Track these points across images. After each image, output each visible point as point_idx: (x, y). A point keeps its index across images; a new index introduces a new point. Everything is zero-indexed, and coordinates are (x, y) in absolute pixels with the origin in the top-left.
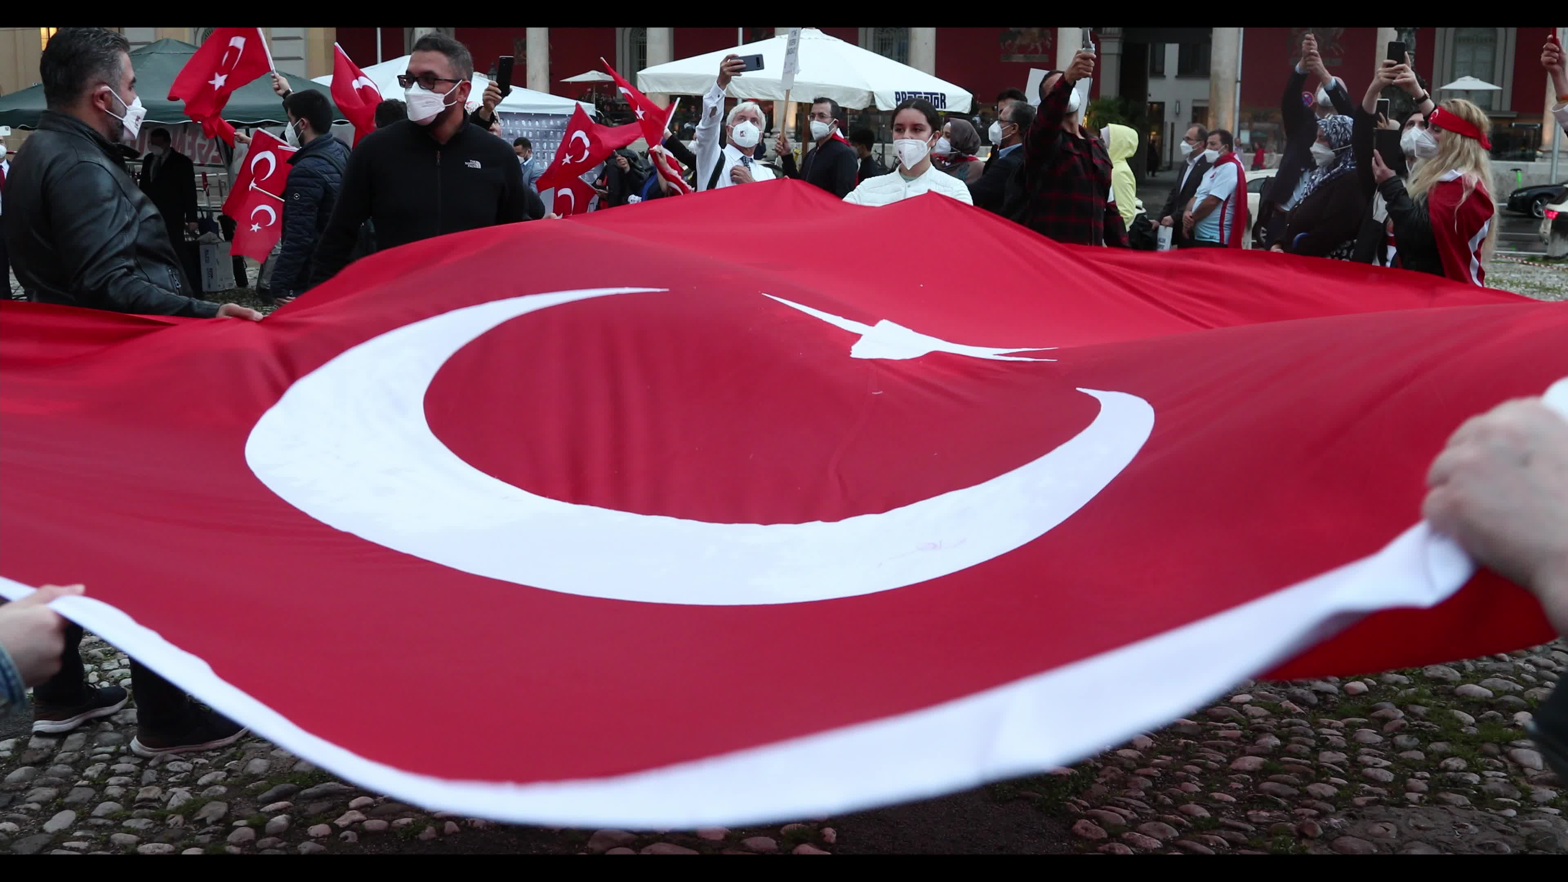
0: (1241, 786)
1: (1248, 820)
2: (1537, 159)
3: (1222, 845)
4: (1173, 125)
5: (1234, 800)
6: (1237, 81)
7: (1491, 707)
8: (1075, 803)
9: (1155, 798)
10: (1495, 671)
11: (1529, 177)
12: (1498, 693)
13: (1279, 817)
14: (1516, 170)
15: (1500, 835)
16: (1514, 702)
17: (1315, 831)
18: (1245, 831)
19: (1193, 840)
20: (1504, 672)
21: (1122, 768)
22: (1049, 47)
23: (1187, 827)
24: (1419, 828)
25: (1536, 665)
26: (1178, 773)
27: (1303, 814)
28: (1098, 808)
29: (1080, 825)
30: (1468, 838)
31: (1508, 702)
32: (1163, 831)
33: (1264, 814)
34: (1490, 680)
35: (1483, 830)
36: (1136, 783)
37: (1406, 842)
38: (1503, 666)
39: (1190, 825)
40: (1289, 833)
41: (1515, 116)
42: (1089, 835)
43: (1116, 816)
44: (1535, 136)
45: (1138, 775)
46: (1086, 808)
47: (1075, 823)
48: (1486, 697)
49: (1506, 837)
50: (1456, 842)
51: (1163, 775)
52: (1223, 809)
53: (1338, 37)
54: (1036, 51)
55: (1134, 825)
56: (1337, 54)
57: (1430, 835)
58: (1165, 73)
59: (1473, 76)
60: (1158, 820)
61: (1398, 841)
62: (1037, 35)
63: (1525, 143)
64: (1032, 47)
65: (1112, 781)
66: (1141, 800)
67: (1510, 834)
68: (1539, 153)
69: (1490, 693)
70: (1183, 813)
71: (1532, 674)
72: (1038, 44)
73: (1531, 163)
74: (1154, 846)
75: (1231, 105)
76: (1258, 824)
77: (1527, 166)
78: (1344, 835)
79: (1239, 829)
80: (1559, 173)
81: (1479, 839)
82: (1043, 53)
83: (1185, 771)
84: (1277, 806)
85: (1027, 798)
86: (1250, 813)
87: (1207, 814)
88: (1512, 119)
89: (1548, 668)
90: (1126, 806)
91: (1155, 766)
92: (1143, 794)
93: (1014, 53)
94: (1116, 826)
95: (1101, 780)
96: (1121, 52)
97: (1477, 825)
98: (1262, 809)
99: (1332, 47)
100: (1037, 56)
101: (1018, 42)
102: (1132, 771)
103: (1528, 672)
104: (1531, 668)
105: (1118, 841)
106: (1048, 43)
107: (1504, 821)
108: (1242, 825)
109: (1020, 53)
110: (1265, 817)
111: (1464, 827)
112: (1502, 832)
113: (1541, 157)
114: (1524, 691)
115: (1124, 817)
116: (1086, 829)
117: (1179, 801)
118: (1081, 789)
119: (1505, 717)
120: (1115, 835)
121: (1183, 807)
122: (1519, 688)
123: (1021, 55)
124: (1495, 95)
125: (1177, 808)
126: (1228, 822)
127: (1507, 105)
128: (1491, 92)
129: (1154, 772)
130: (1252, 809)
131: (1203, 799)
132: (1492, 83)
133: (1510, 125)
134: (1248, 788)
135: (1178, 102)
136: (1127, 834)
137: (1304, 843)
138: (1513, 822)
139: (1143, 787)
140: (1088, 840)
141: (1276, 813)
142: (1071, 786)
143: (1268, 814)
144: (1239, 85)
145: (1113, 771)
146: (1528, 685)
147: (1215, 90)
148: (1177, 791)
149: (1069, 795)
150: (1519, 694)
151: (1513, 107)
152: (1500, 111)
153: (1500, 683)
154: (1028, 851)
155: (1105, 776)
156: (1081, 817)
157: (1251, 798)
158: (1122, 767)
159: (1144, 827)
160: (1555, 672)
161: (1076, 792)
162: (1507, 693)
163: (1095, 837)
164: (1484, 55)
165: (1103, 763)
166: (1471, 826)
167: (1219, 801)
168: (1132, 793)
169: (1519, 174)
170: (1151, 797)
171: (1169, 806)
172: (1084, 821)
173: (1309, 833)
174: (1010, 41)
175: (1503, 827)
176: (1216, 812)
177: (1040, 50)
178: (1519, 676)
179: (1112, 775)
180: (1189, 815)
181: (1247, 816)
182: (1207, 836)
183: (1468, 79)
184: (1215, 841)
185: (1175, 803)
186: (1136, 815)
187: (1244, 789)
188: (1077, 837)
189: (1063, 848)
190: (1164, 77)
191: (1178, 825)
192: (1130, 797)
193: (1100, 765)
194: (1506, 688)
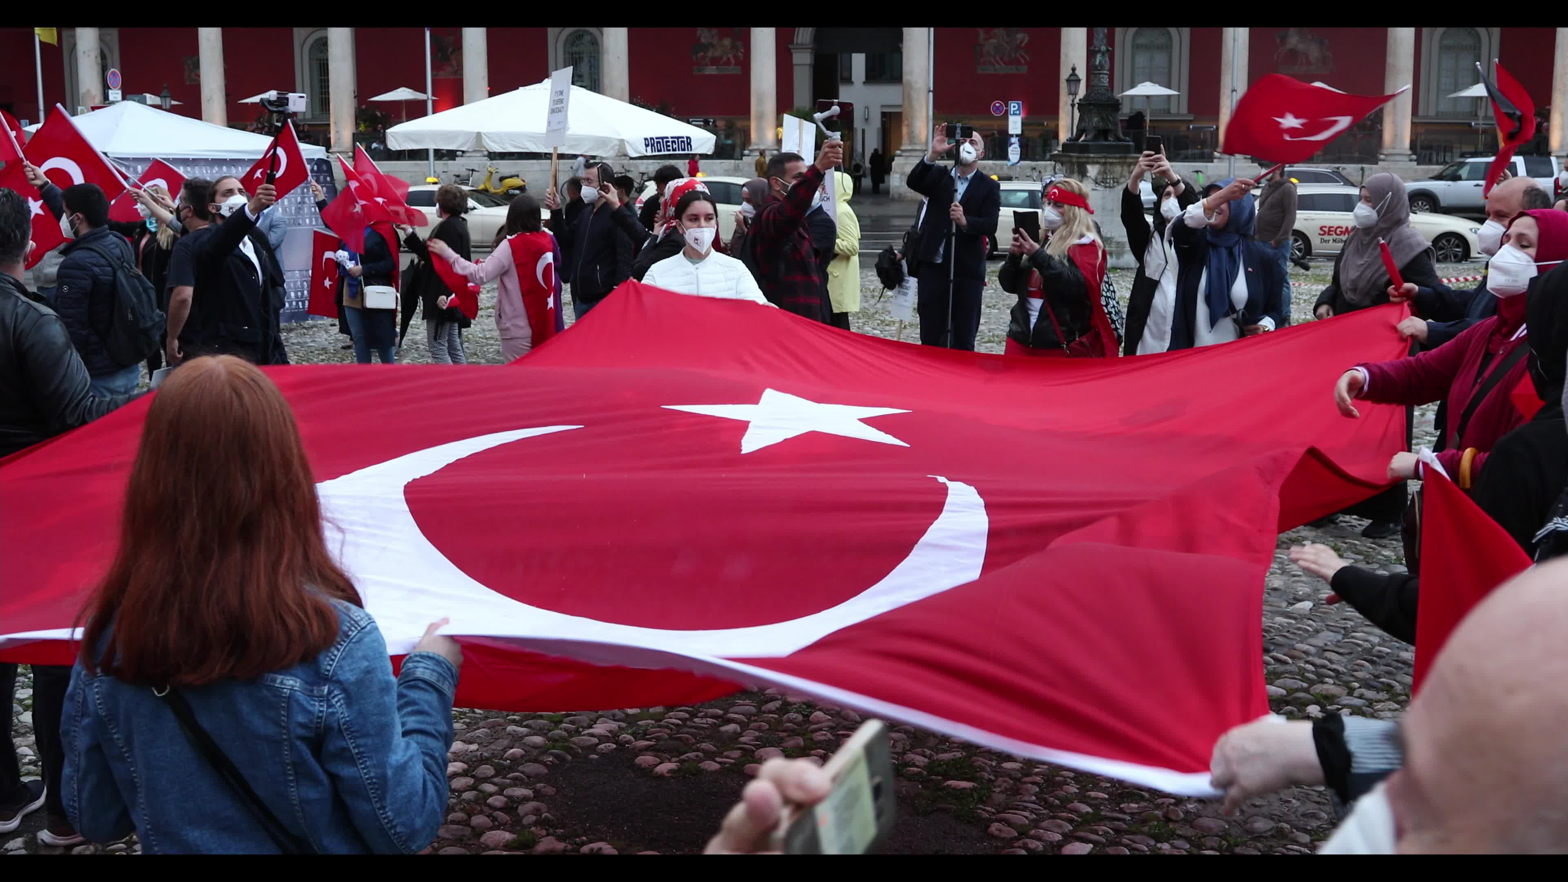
0: (1109, 785)
1: (1122, 811)
2: (1215, 160)
3: (1108, 833)
4: (863, 131)
5: (1107, 796)
6: (930, 91)
7: (1287, 703)
8: (984, 810)
9: (1046, 801)
10: (1283, 673)
11: (1208, 177)
12: (1291, 691)
13: (1145, 807)
14: (1197, 172)
15: (1317, 806)
16: (1304, 698)
17: (1178, 815)
18: (1123, 820)
19: (1086, 831)
20: (1290, 672)
21: (1011, 778)
22: (741, 58)
23: (1077, 821)
24: (1255, 806)
25: (1313, 664)
26: (1058, 778)
27: (1163, 803)
28: (1003, 812)
29: (994, 827)
30: (1293, 810)
31: (1299, 698)
32: (1060, 826)
33: (1133, 805)
34: (1281, 681)
35: (1303, 803)
36: (1027, 790)
37: (1248, 818)
38: (1288, 668)
39: (1080, 820)
40: (1157, 819)
41: (1192, 118)
42: (1003, 835)
43: (1021, 818)
44: (1212, 138)
45: (1026, 783)
46: (993, 813)
47: (989, 827)
48: (1282, 695)
49: (1321, 807)
50: (1285, 814)
51: (1045, 781)
52: (1101, 804)
53: (1023, 44)
54: (728, 63)
55: (1036, 824)
56: (1023, 61)
57: (1265, 810)
58: (853, 80)
59: (1151, 81)
60: (1054, 818)
61: (1242, 817)
62: (729, 47)
63: (1203, 143)
64: (725, 59)
65: (1006, 789)
66: (1035, 803)
67: (1324, 804)
68: (1216, 154)
69: (1284, 692)
70: (1072, 811)
71: (1312, 672)
72: (731, 56)
73: (1209, 164)
74: (1057, 839)
75: (924, 114)
76: (1132, 814)
77: (1207, 167)
78: (1200, 817)
79: (1119, 820)
80: (1237, 173)
81: (1302, 810)
82: (736, 64)
83: (1062, 776)
84: (1142, 798)
85: (944, 810)
86: (1122, 806)
87: (1090, 810)
88: (1190, 121)
89: (1324, 667)
90: (1025, 809)
91: (1037, 774)
92: (1034, 798)
93: (707, 65)
94: (1022, 826)
95: (998, 790)
96: (813, 63)
97: (1298, 800)
98: (1132, 802)
99: (1018, 55)
100: (731, 68)
101: (710, 54)
102: (1019, 780)
103: (1308, 671)
104: (1310, 667)
105: (1027, 838)
106: (740, 54)
107: (1317, 794)
108: (1121, 816)
109: (712, 65)
110: (1134, 808)
111: (1289, 802)
112: (1318, 803)
113: (1219, 158)
114: (1309, 687)
115: (1026, 817)
116: (1000, 831)
117: (1065, 801)
118: (984, 798)
119: (1299, 711)
120: (1023, 833)
121: (1070, 806)
122: (1305, 685)
123: (715, 67)
124: (1172, 99)
125: (1065, 808)
126: (1109, 814)
127: (1184, 109)
128: (1169, 96)
129: (1038, 779)
130: (1124, 802)
131: (1084, 799)
132: (1169, 87)
133: (1189, 128)
134: (1115, 786)
135: (867, 107)
136: (1033, 831)
137: (1171, 826)
138: (1324, 795)
139: (1032, 792)
140: (1003, 839)
141: (1143, 804)
142: (976, 796)
143: (1136, 806)
144: (931, 94)
145: (1005, 781)
146: (1312, 683)
147: (907, 97)
148: (1061, 793)
149: (976, 804)
150: (1306, 691)
151: (1191, 109)
152: (1178, 114)
153: (1290, 683)
154: (958, 852)
155: (1000, 786)
156: (993, 821)
157: (1121, 793)
158: (1010, 776)
159: (1044, 824)
160: (1330, 669)
161: (981, 801)
162: (1297, 690)
163: (1008, 836)
164: (1160, 59)
165: (995, 776)
166: (1294, 801)
167: (1096, 798)
168: (1026, 798)
169: (1200, 175)
170: (1041, 800)
171: (1057, 805)
172: (996, 824)
173: (1173, 817)
174: (702, 54)
175: (1319, 799)
176: (1096, 807)
177: (733, 62)
178: (1303, 675)
179: (1005, 784)
180: (1076, 812)
181: (1121, 809)
182: (1096, 827)
183: (1148, 84)
184: (1103, 830)
185: (1062, 802)
186: (1034, 816)
187: (1112, 787)
188: (993, 837)
189: (983, 848)
190: (852, 83)
191: (1071, 821)
192: (1025, 802)
193: (993, 778)
194: (1296, 686)
